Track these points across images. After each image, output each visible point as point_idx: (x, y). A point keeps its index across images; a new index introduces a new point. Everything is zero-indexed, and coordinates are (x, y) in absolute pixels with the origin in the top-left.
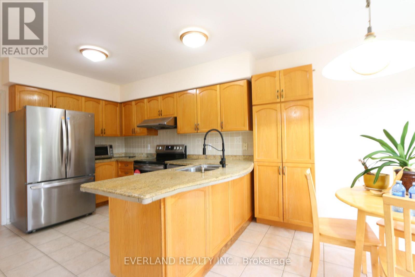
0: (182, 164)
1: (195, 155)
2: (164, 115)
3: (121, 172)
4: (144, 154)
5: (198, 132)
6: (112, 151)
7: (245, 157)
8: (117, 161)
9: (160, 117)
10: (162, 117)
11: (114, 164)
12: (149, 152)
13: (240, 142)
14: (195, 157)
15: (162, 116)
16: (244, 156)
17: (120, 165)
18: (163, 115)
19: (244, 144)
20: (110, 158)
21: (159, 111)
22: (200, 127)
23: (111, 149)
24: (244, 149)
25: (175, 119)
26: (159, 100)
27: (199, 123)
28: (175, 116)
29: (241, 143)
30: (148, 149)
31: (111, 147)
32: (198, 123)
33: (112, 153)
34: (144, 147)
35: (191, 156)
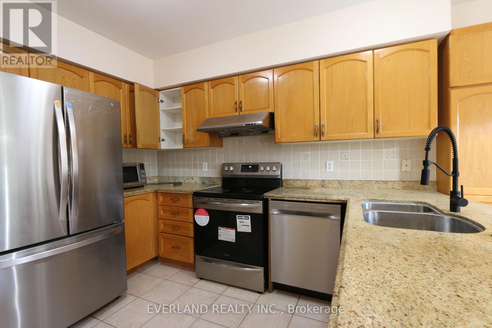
0: (304, 200)
1: (300, 180)
2: (245, 111)
3: (164, 211)
4: (195, 178)
5: (322, 138)
6: (144, 174)
7: (406, 184)
8: (156, 193)
9: (237, 114)
10: (241, 113)
11: (151, 197)
12: (205, 175)
13: (395, 157)
14: (300, 184)
15: (241, 111)
16: (403, 182)
17: (161, 199)
18: (243, 109)
19: (404, 161)
20: (141, 187)
21: (236, 103)
22: (325, 130)
23: (142, 171)
24: (404, 169)
25: (272, 116)
26: (235, 83)
27: (324, 122)
28: (271, 110)
29: (396, 160)
30: (204, 170)
31: (142, 166)
32: (322, 123)
33: (145, 178)
34: (195, 167)
35: (292, 182)
